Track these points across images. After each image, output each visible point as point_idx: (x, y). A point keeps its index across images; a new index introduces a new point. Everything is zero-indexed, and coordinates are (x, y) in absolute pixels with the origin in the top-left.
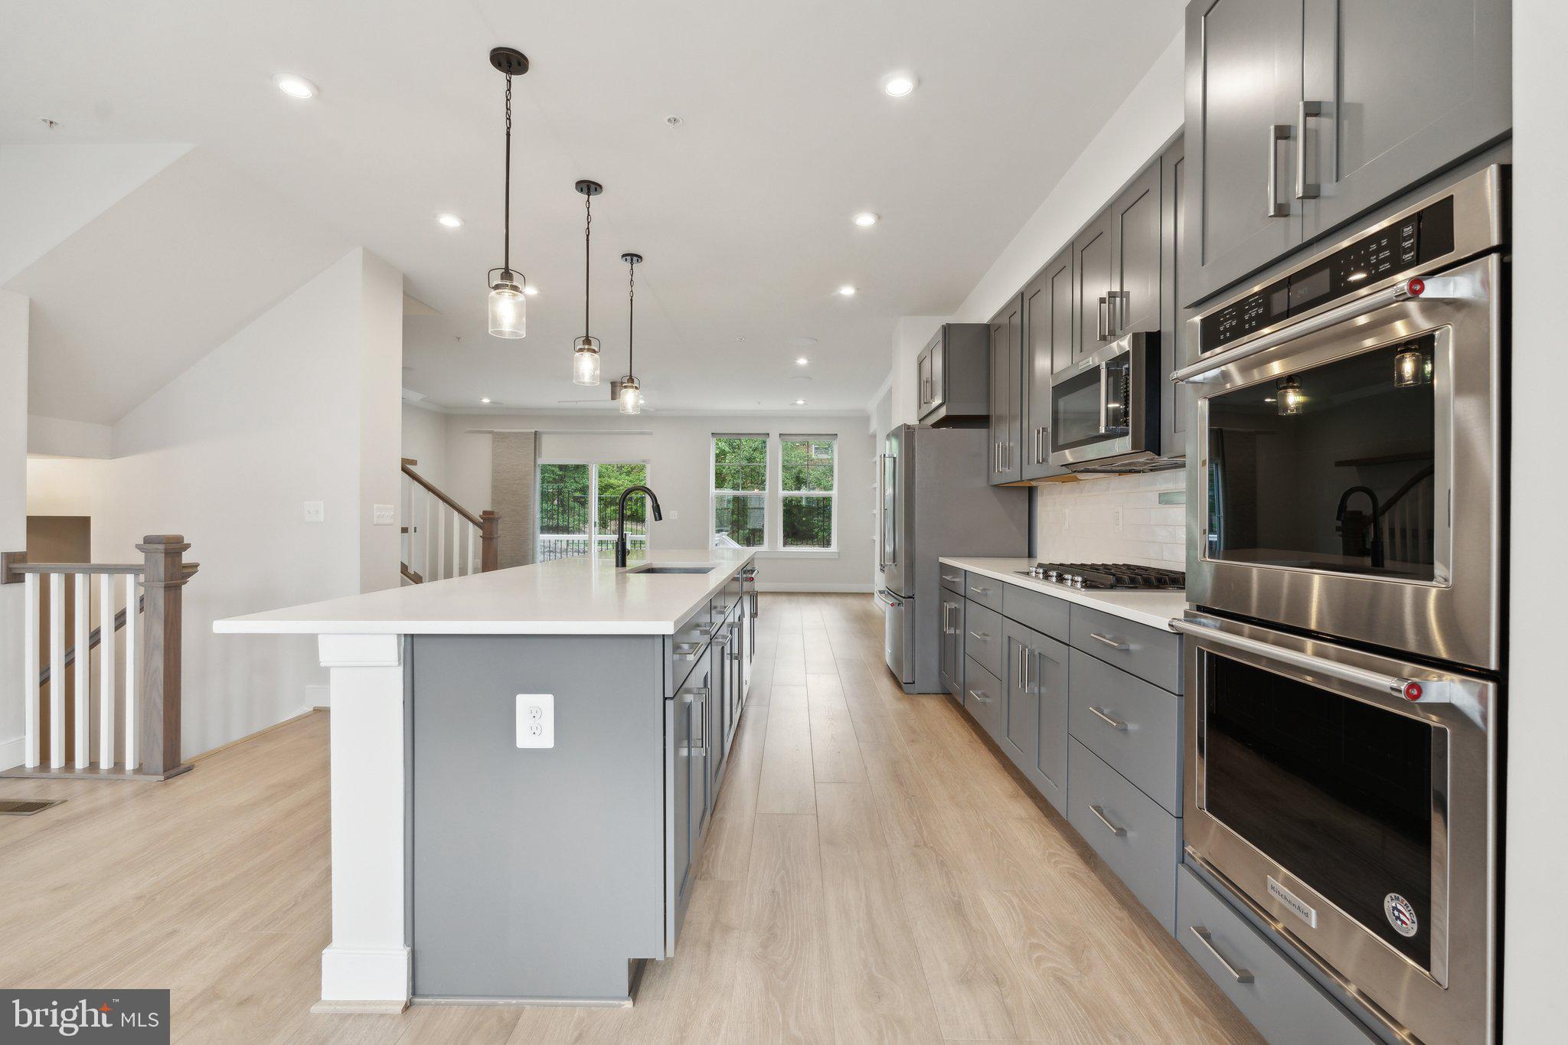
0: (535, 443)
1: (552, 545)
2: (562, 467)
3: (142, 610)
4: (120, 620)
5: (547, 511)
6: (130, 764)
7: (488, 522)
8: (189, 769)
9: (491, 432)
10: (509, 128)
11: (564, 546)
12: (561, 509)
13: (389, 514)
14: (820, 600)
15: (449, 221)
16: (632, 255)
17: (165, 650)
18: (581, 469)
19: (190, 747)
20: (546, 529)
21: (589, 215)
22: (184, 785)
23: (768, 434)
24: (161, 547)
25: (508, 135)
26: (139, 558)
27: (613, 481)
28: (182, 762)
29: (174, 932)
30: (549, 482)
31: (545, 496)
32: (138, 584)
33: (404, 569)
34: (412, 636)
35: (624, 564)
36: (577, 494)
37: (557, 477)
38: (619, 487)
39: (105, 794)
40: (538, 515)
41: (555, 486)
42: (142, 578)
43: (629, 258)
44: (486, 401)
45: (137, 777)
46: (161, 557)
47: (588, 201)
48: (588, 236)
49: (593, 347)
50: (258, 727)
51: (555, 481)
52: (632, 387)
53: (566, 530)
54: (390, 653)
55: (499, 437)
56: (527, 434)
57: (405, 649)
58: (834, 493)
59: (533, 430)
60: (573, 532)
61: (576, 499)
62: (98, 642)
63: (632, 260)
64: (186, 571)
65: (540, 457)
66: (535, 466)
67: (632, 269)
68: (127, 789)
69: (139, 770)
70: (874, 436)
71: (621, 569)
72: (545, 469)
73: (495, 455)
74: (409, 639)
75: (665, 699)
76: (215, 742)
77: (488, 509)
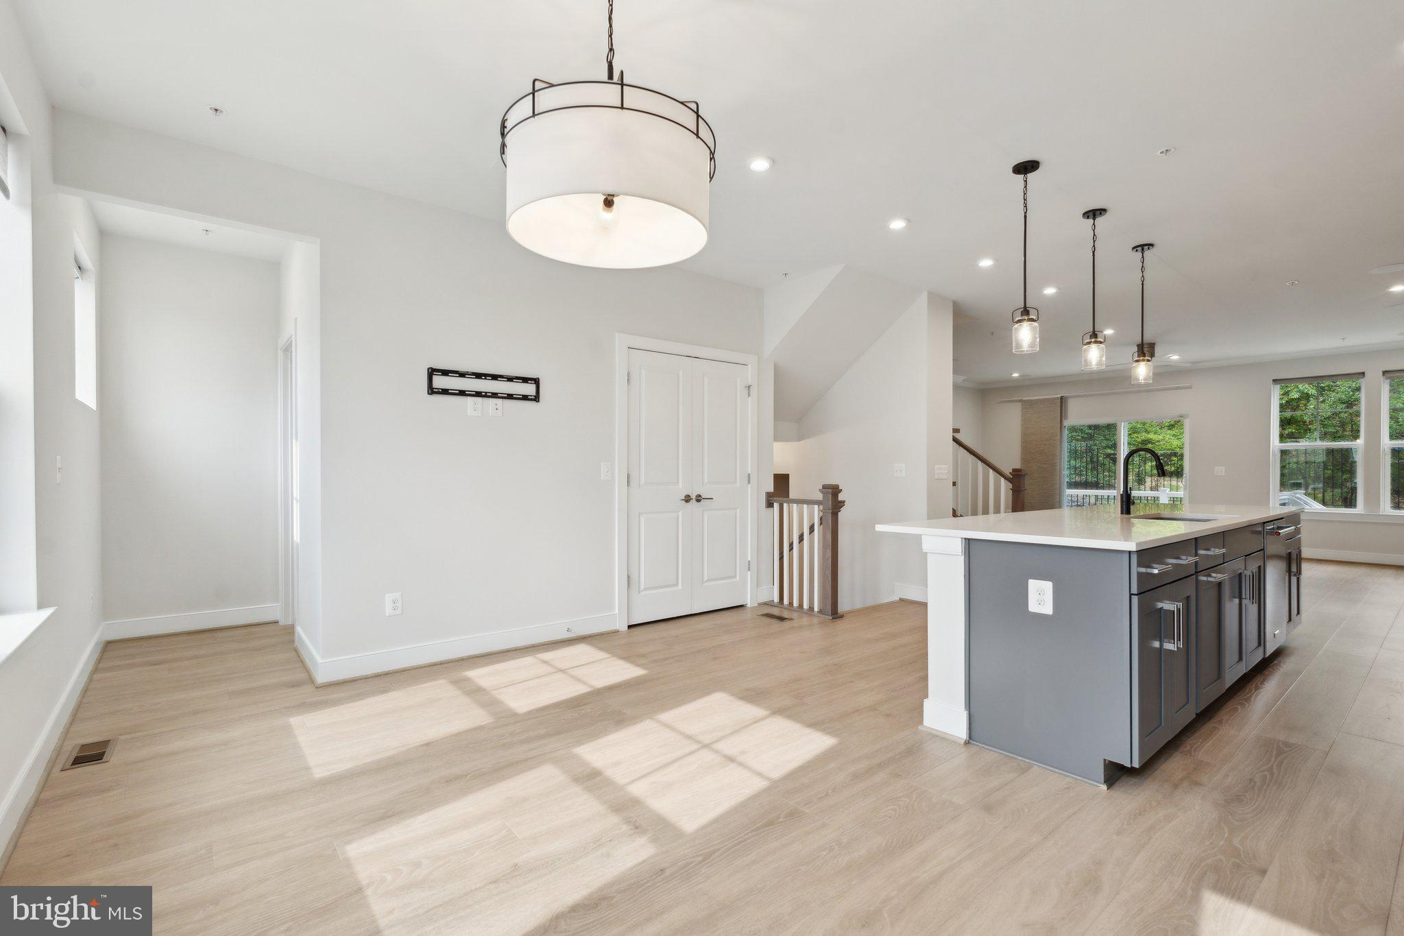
0: (1061, 407)
1: (1081, 500)
2: (1090, 427)
3: (821, 524)
4: (812, 529)
5: (1075, 468)
6: (816, 609)
7: (1016, 478)
8: (842, 617)
9: (1020, 401)
10: (1026, 213)
11: (1093, 500)
12: (1090, 466)
13: (945, 470)
15: (986, 263)
16: (1142, 246)
17: (832, 548)
18: (1111, 428)
19: (843, 607)
20: (1074, 485)
21: (1094, 235)
22: (840, 625)
23: (1364, 373)
24: (830, 491)
25: (1025, 217)
26: (820, 497)
27: (1151, 436)
28: (839, 612)
29: (852, 682)
30: (1077, 440)
31: (1074, 454)
32: (819, 510)
33: (954, 511)
34: (969, 539)
35: (1128, 512)
36: (1109, 451)
37: (1086, 436)
38: (1159, 441)
39: (805, 620)
40: (1066, 472)
41: (1084, 444)
42: (821, 507)
43: (1140, 249)
44: (1016, 375)
45: (819, 615)
46: (830, 496)
47: (1094, 224)
48: (1094, 252)
49: (1099, 340)
50: (870, 603)
51: (1084, 439)
52: (1144, 360)
53: (1096, 485)
54: (958, 548)
55: (1027, 405)
56: (1056, 399)
57: (965, 546)
59: (1059, 396)
60: (1103, 488)
61: (1108, 456)
62: (803, 540)
63: (1143, 249)
64: (840, 504)
65: (1066, 418)
66: (1061, 428)
67: (1143, 257)
68: (815, 620)
69: (820, 611)
71: (1125, 516)
72: (1073, 429)
73: (1025, 422)
74: (967, 541)
75: (1131, 595)
76: (858, 605)
77: (1018, 466)
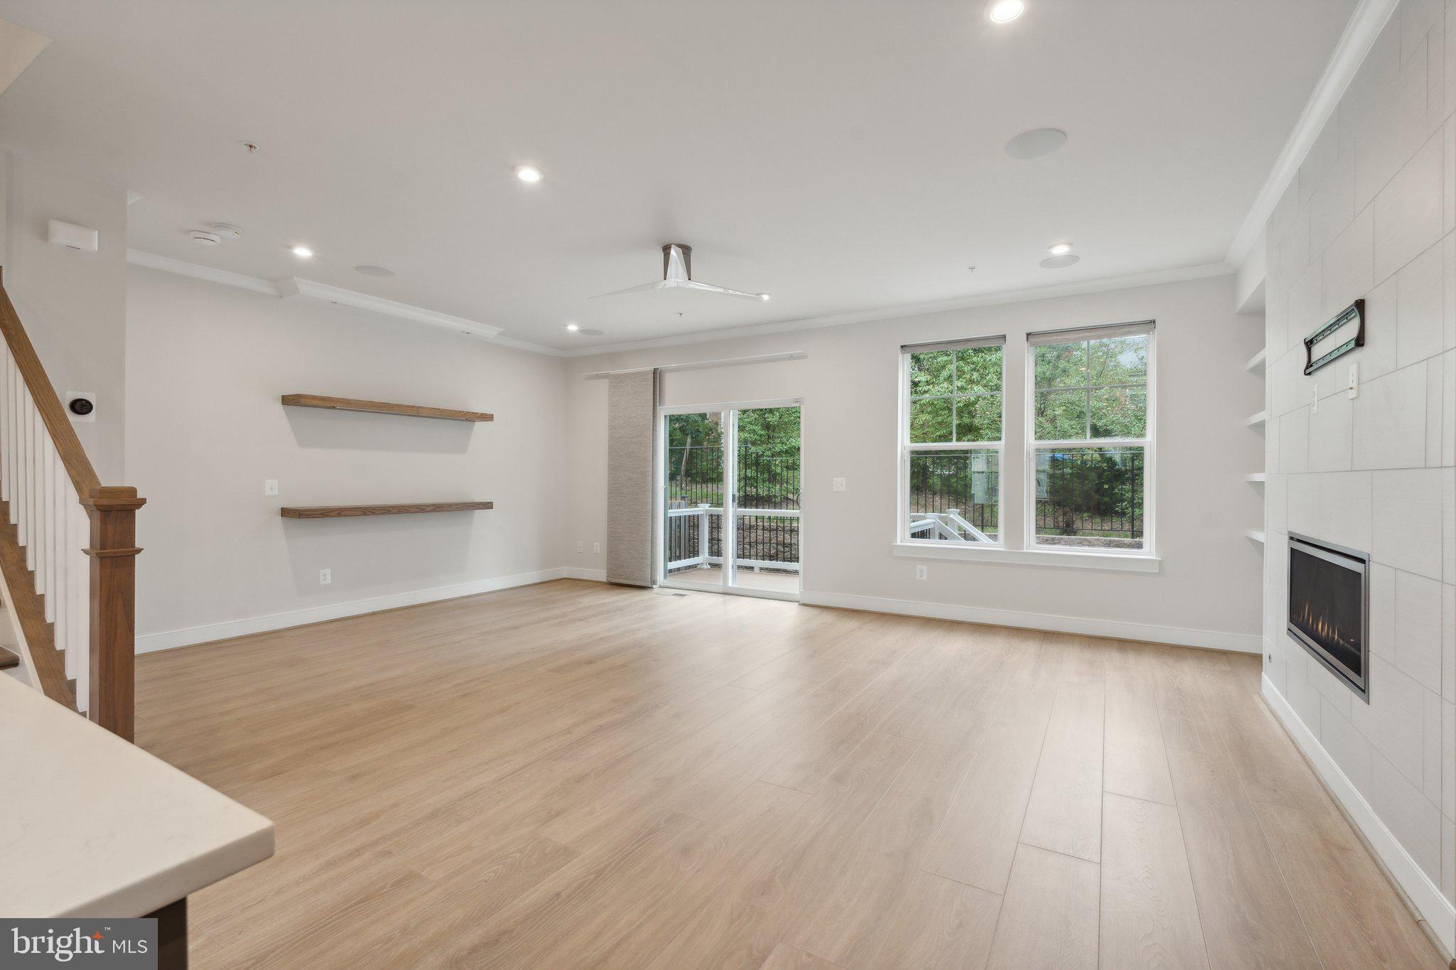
0: (655, 387)
9: (610, 376)
14: (1112, 660)
23: (1004, 337)
55: (615, 381)
56: (645, 374)
58: (1149, 441)
59: (652, 368)
66: (658, 417)
70: (1257, 314)
73: (612, 406)
